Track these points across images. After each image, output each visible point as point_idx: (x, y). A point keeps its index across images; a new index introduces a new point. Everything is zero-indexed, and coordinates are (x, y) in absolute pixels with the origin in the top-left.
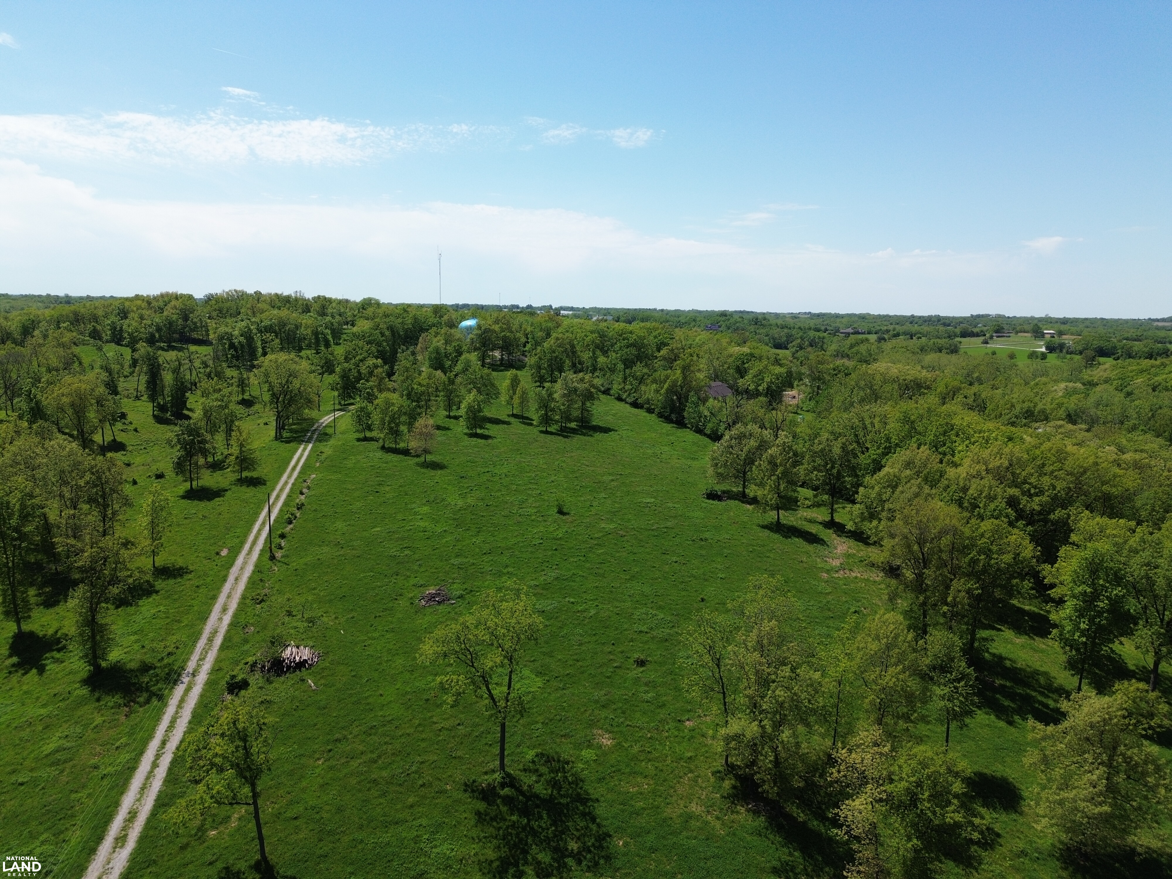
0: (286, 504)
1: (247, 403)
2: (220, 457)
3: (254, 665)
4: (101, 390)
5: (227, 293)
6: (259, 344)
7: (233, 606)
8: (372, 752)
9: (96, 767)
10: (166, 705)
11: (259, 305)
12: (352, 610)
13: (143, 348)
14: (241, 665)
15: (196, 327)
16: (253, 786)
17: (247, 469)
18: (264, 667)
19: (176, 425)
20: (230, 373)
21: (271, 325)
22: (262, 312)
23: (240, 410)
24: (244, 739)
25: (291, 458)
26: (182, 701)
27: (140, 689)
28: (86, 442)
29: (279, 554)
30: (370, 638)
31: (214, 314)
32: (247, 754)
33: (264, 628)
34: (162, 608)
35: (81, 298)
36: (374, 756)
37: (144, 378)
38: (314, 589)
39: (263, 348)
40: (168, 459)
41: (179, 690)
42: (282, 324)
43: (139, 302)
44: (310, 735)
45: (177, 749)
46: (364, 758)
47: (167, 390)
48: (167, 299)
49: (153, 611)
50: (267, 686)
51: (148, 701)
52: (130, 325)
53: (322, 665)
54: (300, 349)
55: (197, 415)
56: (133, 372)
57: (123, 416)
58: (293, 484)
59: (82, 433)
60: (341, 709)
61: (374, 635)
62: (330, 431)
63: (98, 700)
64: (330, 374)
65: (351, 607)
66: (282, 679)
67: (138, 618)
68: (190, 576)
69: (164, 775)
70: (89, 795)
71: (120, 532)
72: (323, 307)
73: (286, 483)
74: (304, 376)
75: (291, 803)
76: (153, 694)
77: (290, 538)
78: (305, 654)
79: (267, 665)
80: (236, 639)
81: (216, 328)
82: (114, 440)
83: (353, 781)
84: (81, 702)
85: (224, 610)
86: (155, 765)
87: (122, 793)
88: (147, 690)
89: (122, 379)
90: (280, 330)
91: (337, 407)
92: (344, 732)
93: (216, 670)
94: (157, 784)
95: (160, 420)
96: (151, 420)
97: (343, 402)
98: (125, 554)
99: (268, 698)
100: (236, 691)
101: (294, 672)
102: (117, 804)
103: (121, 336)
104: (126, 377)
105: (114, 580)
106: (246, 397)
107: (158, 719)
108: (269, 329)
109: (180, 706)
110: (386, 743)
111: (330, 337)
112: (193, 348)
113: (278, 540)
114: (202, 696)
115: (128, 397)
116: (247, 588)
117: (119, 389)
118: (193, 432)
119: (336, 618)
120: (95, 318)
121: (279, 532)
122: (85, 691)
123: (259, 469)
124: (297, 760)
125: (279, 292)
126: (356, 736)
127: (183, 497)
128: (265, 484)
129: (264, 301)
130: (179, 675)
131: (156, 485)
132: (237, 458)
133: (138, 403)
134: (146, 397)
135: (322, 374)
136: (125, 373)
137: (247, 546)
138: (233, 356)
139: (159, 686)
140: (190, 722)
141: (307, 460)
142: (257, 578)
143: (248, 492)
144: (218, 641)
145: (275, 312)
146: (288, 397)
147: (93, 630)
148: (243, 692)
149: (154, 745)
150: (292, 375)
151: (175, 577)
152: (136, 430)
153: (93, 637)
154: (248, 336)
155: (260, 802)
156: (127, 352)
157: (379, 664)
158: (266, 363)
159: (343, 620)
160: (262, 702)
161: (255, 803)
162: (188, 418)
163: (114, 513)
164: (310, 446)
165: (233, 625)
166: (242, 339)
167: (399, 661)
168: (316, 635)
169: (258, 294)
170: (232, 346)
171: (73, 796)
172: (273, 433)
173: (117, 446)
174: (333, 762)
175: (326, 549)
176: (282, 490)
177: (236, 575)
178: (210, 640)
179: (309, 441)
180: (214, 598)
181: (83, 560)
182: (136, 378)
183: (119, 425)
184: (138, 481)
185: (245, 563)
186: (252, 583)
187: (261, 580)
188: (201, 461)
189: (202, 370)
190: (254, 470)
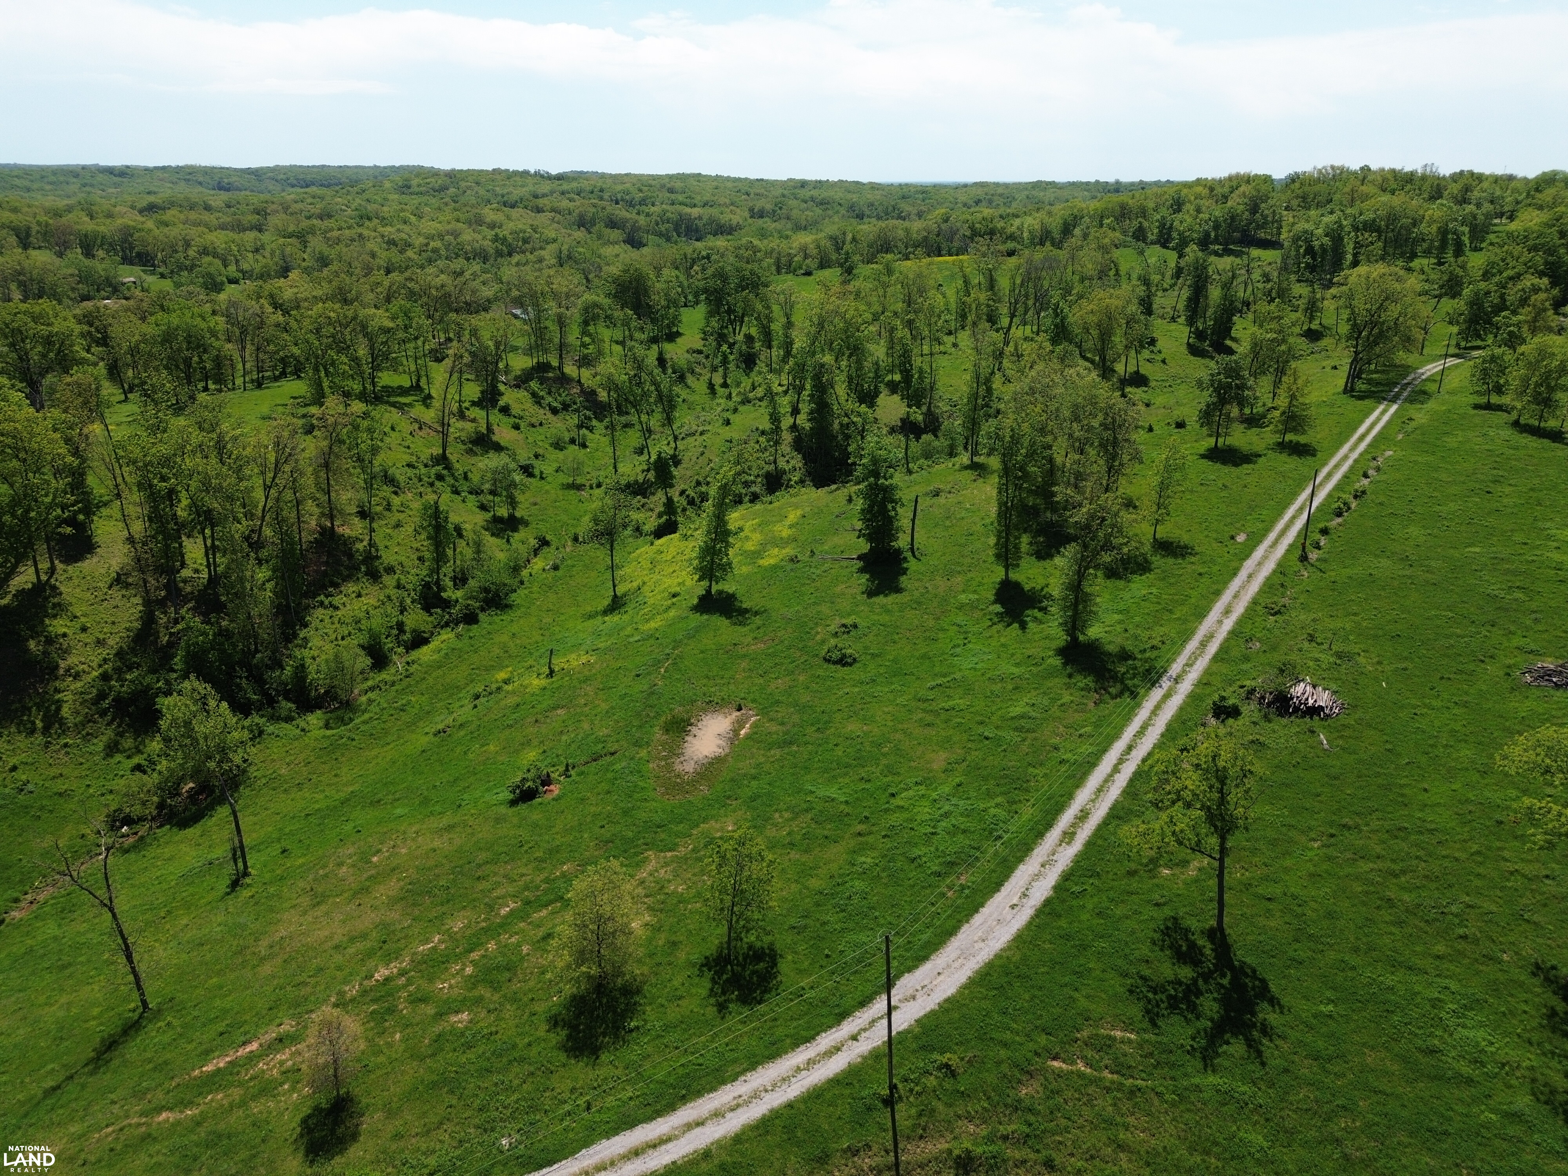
0: (1338, 487)
1: (1313, 336)
2: (1261, 410)
3: (1252, 691)
4: (1134, 308)
5: (1320, 171)
6: (1350, 248)
7: (1239, 609)
8: (1393, 861)
9: (1056, 749)
10: (1139, 705)
11: (1364, 188)
12: (1406, 658)
13: (1192, 250)
14: (1235, 687)
15: (1266, 223)
16: (1223, 839)
17: (1294, 430)
18: (1263, 698)
19: (1212, 358)
20: (1300, 290)
21: (1374, 220)
22: (1366, 197)
23: (1302, 344)
24: (1222, 781)
25: (1361, 422)
26: (1158, 707)
27: (1116, 678)
28: (1106, 371)
29: (1313, 555)
30: (1425, 706)
31: (1295, 203)
32: (1223, 800)
33: (1274, 648)
34: (1154, 591)
35: (1132, 184)
36: (1396, 867)
37: (1186, 293)
38: (1355, 614)
39: (1355, 255)
40: (1195, 403)
41: (1156, 694)
42: (1392, 218)
43: (1199, 189)
44: (1308, 805)
45: (1144, 761)
46: (1380, 865)
47: (1210, 312)
48: (1236, 182)
49: (1144, 592)
50: (1262, 723)
51: (1120, 695)
52: (1184, 221)
53: (1344, 720)
54: (1413, 256)
55: (1242, 348)
56: (1175, 284)
57: (1153, 342)
58: (1356, 461)
59: (1103, 359)
60: (1361, 787)
61: (1434, 703)
62: (1432, 387)
63: (1070, 676)
64: (1453, 297)
65: (1405, 654)
66: (1285, 721)
67: (1127, 595)
68: (1193, 559)
69: (1124, 784)
70: (1045, 775)
71: (1125, 488)
72: (1467, 189)
73: (1346, 457)
74: (1408, 300)
75: (1266, 878)
76: (1126, 688)
77: (1334, 537)
78: (1323, 698)
79: (1268, 698)
80: (1235, 653)
81: (1293, 224)
82: (1137, 373)
83: (1358, 888)
84: (1051, 674)
85: (1227, 612)
86: (1116, 769)
87: (1078, 787)
88: (1122, 682)
89: (1159, 294)
90: (1387, 226)
91: (1452, 350)
92: (1357, 820)
93: (1203, 683)
94: (1114, 792)
95: (1194, 351)
96: (1184, 349)
97: (1463, 344)
98: (1126, 517)
99: (1262, 739)
100: (1223, 716)
101: (1303, 717)
102: (1070, 796)
103: (1169, 235)
104: (1165, 290)
105: (1107, 546)
106: (1313, 327)
107: (1128, 719)
108: (1370, 226)
109: (1155, 711)
110: (1417, 857)
111: (1466, 240)
112: (1255, 252)
113: (1317, 536)
114: (1181, 709)
115: (1162, 317)
116: (1261, 591)
117: (1155, 306)
118: (1233, 372)
119: (1379, 663)
120: (1143, 212)
121: (1321, 525)
122: (1057, 662)
123: (1311, 432)
124: (1284, 829)
125: (1398, 167)
126: (1372, 831)
127: (1203, 456)
128: (1314, 455)
129: (1372, 182)
130: (1160, 676)
131: (1177, 435)
132: (1284, 413)
133: (1173, 326)
134: (1182, 320)
135: (1439, 297)
136: (1165, 286)
137: (1272, 536)
138: (1307, 264)
139: (1136, 681)
140: (1162, 735)
141: (1384, 428)
142: (1277, 581)
143: (1289, 463)
144: (1213, 648)
145: (1385, 198)
146: (1376, 331)
147: (1077, 597)
148: (1231, 721)
149: (1119, 746)
150: (1389, 297)
151: (1175, 556)
152: (1164, 361)
153: (1075, 605)
154: (1336, 236)
155: (1227, 861)
156: (1172, 257)
157: (1432, 746)
158: (1352, 279)
159: (1388, 668)
160: (1253, 742)
161: (1221, 860)
162: (1230, 351)
163: (1121, 465)
164: (1395, 407)
165: (1234, 633)
166: (1326, 240)
167: (1466, 753)
168: (1344, 677)
169: (1366, 169)
170: (1310, 250)
171: (1031, 770)
172: (1341, 382)
173: (1139, 380)
174: (1331, 851)
175: (1385, 562)
176: (1337, 466)
177: (1250, 571)
178: (1203, 644)
179: (1393, 400)
180: (1218, 593)
181: (1079, 516)
182: (1176, 293)
183: (1146, 353)
184: (1155, 427)
185: (1265, 557)
186: (1269, 586)
187: (1282, 585)
188: (1235, 412)
189: (1260, 285)
190: (1304, 432)
